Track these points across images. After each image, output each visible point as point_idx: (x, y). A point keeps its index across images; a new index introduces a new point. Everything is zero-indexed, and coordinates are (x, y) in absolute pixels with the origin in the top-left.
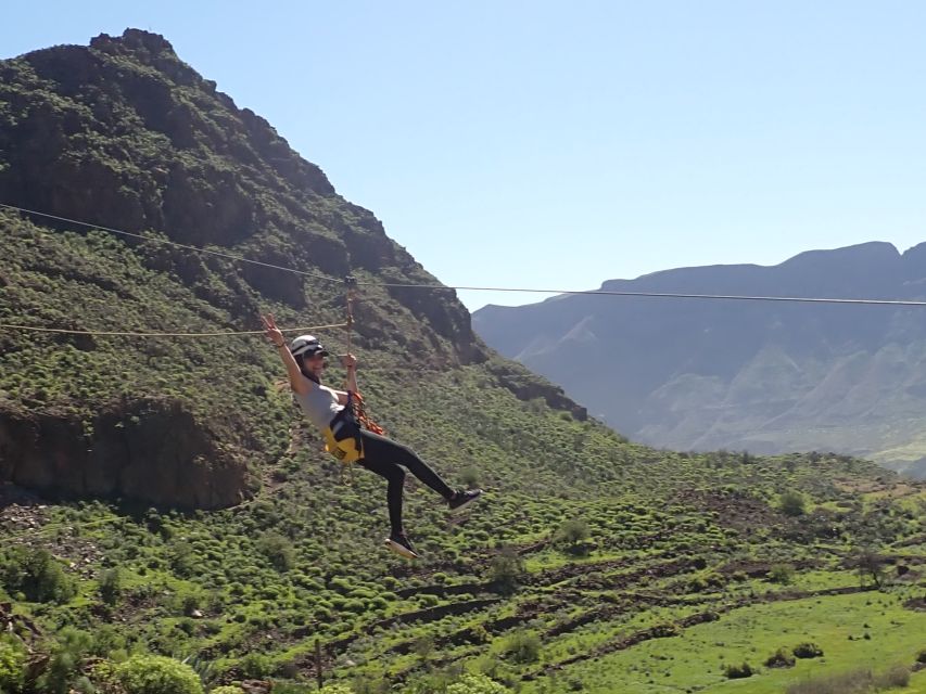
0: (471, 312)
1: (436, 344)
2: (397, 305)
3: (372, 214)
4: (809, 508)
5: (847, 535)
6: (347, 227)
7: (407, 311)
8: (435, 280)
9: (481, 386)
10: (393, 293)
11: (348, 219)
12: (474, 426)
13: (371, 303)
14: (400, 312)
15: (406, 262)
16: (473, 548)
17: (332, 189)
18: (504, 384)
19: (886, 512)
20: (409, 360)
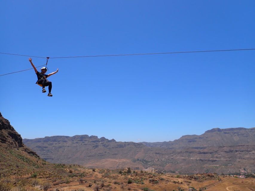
0: (23, 139)
1: (15, 143)
2: (9, 136)
3: (8, 121)
4: (73, 172)
5: (78, 176)
6: (3, 122)
7: (11, 137)
8: (17, 133)
9: (22, 151)
10: (9, 134)
11: (4, 121)
12: (20, 157)
13: (4, 135)
14: (10, 137)
15: (13, 129)
16: (16, 178)
17: (2, 116)
18: (26, 151)
19: (84, 173)
20: (9, 145)
